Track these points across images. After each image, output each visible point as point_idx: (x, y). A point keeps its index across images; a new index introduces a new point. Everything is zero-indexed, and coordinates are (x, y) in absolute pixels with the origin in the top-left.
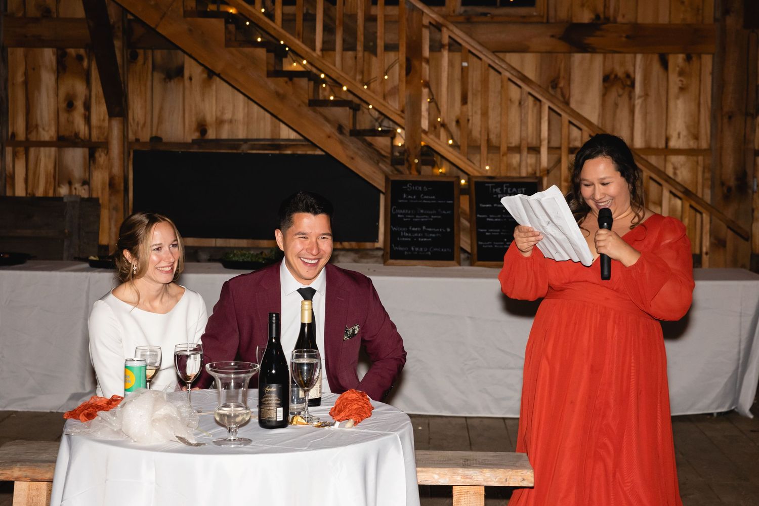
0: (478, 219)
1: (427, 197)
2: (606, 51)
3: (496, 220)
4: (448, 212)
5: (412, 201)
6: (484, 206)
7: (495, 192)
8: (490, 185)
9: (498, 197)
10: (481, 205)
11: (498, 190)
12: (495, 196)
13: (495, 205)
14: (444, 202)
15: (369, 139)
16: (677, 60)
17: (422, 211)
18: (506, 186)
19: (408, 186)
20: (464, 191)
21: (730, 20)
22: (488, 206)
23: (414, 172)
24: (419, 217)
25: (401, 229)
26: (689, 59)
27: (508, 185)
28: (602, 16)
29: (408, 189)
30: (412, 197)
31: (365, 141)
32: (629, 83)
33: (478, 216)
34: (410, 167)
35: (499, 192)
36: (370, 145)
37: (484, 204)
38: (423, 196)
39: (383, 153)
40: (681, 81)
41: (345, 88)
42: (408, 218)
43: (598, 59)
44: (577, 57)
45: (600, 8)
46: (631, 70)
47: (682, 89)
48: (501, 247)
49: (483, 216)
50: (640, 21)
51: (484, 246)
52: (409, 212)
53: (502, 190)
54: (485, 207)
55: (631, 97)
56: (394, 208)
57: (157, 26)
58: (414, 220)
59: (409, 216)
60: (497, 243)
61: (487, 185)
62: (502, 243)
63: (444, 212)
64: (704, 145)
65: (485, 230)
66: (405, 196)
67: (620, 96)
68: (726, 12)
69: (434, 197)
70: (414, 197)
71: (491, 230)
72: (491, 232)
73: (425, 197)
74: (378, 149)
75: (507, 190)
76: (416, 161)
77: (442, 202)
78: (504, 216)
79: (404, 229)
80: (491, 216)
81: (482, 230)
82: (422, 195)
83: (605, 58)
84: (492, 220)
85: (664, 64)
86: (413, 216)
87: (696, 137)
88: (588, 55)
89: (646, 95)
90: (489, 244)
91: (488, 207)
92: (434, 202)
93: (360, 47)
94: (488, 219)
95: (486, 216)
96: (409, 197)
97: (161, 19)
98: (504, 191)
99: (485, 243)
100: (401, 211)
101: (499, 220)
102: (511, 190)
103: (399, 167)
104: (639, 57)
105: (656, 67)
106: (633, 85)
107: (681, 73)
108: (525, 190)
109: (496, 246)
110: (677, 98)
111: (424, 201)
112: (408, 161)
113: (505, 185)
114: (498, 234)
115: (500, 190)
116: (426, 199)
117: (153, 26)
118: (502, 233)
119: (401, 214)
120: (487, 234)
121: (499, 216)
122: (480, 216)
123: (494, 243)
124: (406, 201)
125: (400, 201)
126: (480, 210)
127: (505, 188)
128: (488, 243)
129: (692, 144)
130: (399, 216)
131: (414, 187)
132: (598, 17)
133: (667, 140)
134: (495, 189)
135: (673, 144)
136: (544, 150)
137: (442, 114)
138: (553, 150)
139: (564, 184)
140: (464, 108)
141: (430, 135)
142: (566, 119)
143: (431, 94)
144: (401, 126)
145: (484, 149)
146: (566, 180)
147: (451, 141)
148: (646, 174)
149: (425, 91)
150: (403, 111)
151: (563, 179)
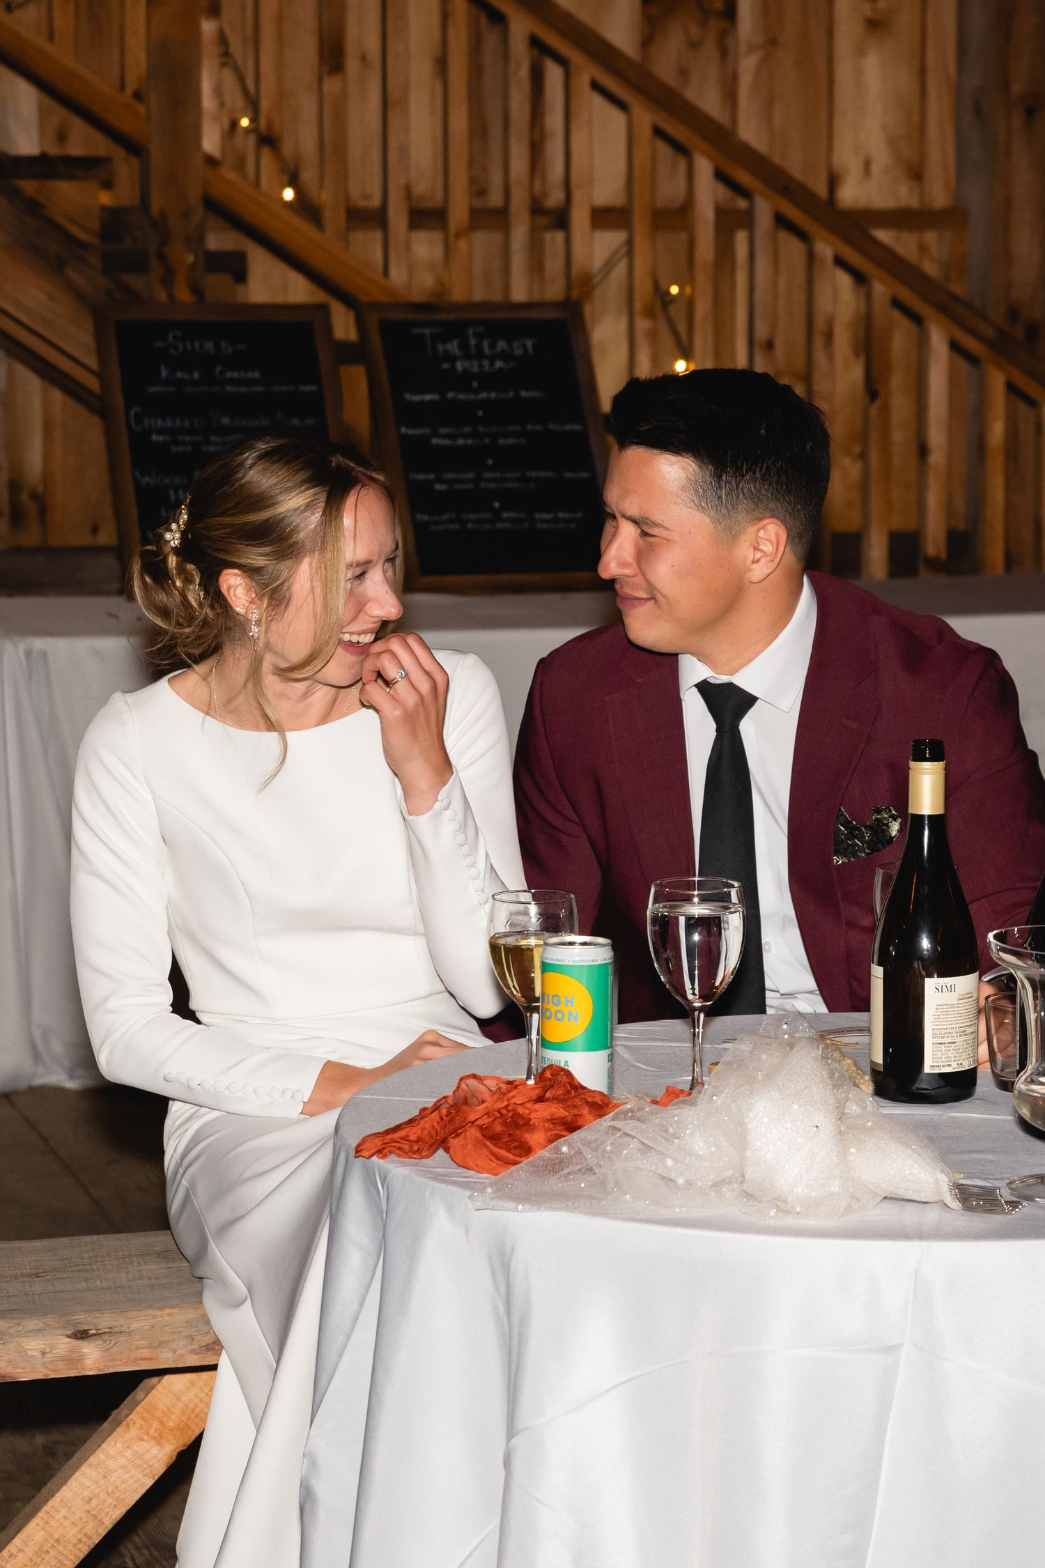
0: (404, 439)
1: (236, 375)
3: (460, 442)
4: (309, 422)
5: (189, 389)
6: (417, 398)
7: (445, 352)
8: (427, 331)
9: (454, 368)
10: (408, 396)
11: (453, 347)
12: (446, 366)
13: (450, 395)
14: (292, 388)
15: (28, 187)
17: (226, 421)
18: (476, 335)
19: (170, 337)
20: (348, 353)
22: (428, 397)
23: (184, 294)
24: (219, 439)
25: (167, 481)
27: (480, 329)
29: (173, 351)
30: (186, 376)
31: (16, 195)
32: (719, 5)
33: (403, 430)
34: (168, 279)
35: (457, 352)
36: (33, 207)
37: (416, 392)
38: (222, 372)
39: (76, 232)
42: (185, 443)
47: (874, 25)
48: (487, 526)
49: (419, 432)
51: (433, 528)
52: (187, 424)
53: (464, 346)
54: (421, 403)
55: (726, 49)
56: (136, 414)
58: (204, 449)
59: (187, 438)
60: (472, 516)
61: (416, 331)
62: (486, 516)
63: (296, 422)
64: (939, 194)
65: (432, 476)
66: (164, 373)
67: (694, 45)
69: (257, 375)
70: (196, 375)
71: (450, 476)
72: (449, 482)
73: (229, 375)
74: (61, 220)
75: (479, 347)
76: (190, 259)
77: (284, 389)
78: (481, 429)
79: (177, 480)
80: (443, 430)
81: (421, 477)
82: (218, 369)
84: (447, 442)
86: (200, 438)
87: (917, 173)
89: (771, 43)
90: (450, 521)
91: (431, 402)
92: (260, 389)
94: (435, 441)
95: (426, 431)
96: (179, 375)
98: (473, 350)
99: (437, 518)
100: (160, 422)
101: (470, 442)
102: (492, 346)
103: (132, 280)
108: (533, 346)
109: (470, 526)
110: (860, 51)
111: (229, 388)
112: (162, 257)
113: (471, 331)
114: (471, 486)
115: (460, 347)
116: (233, 382)
118: (483, 485)
119: (160, 431)
120: (438, 487)
121: (467, 430)
122: (411, 432)
123: (464, 516)
124: (171, 389)
125: (152, 390)
126: (409, 414)
127: (473, 342)
128: (445, 517)
129: (910, 194)
130: (155, 437)
131: (188, 344)
133: (834, 180)
134: (444, 342)
135: (851, 194)
136: (580, 217)
137: (265, 104)
138: (603, 217)
139: (642, 324)
140: (332, 85)
141: (229, 174)
142: (645, 117)
143: (222, 40)
144: (134, 148)
145: (398, 218)
146: (649, 313)
147: (288, 194)
148: (881, 289)
149: (208, 27)
150: (138, 96)
151: (638, 306)
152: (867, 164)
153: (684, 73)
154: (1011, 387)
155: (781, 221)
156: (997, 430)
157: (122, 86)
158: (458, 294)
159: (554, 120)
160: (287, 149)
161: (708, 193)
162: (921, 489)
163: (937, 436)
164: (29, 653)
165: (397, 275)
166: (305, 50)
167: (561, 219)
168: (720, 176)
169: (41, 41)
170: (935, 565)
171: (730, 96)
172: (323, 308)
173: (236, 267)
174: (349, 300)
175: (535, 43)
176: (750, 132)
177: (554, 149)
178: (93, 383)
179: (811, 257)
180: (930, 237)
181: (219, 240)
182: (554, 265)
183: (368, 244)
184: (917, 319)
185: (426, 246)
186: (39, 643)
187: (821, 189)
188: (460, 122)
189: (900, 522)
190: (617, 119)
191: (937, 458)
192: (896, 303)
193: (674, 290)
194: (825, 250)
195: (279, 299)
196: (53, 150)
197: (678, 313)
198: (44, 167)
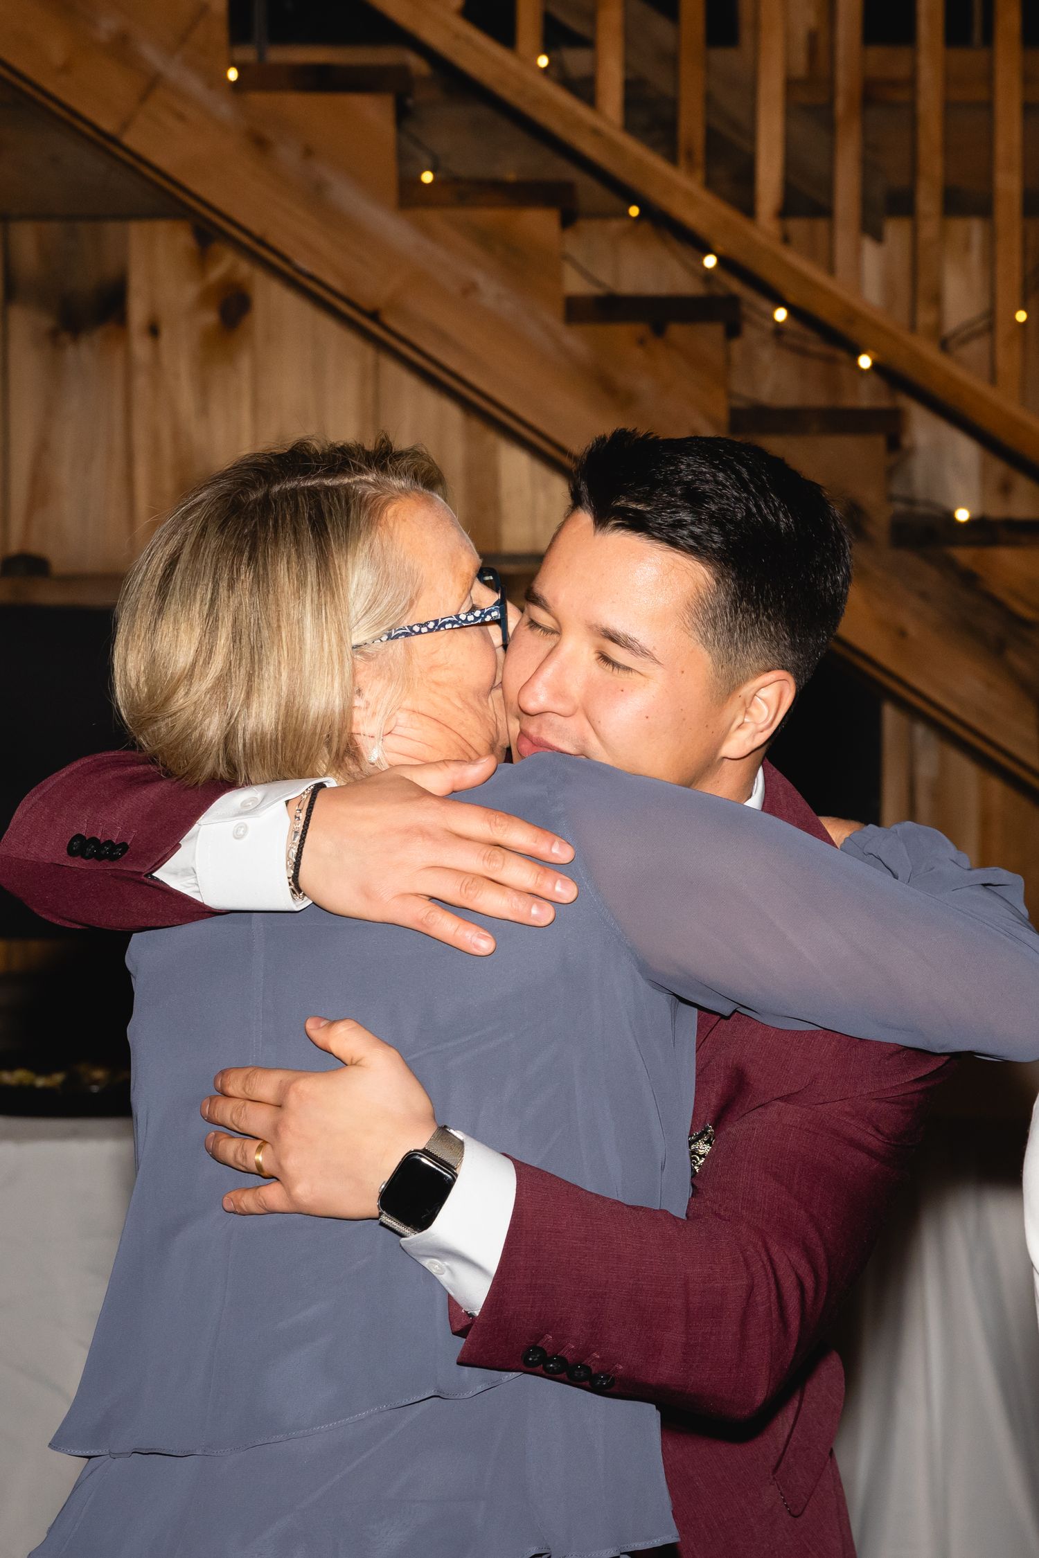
15: (963, 555)
36: (969, 579)
41: (865, 362)
57: (125, 126)
74: (1001, 594)
93: (928, 201)
97: (144, 98)
117: (108, 125)
169: (980, 385)
196: (997, 511)
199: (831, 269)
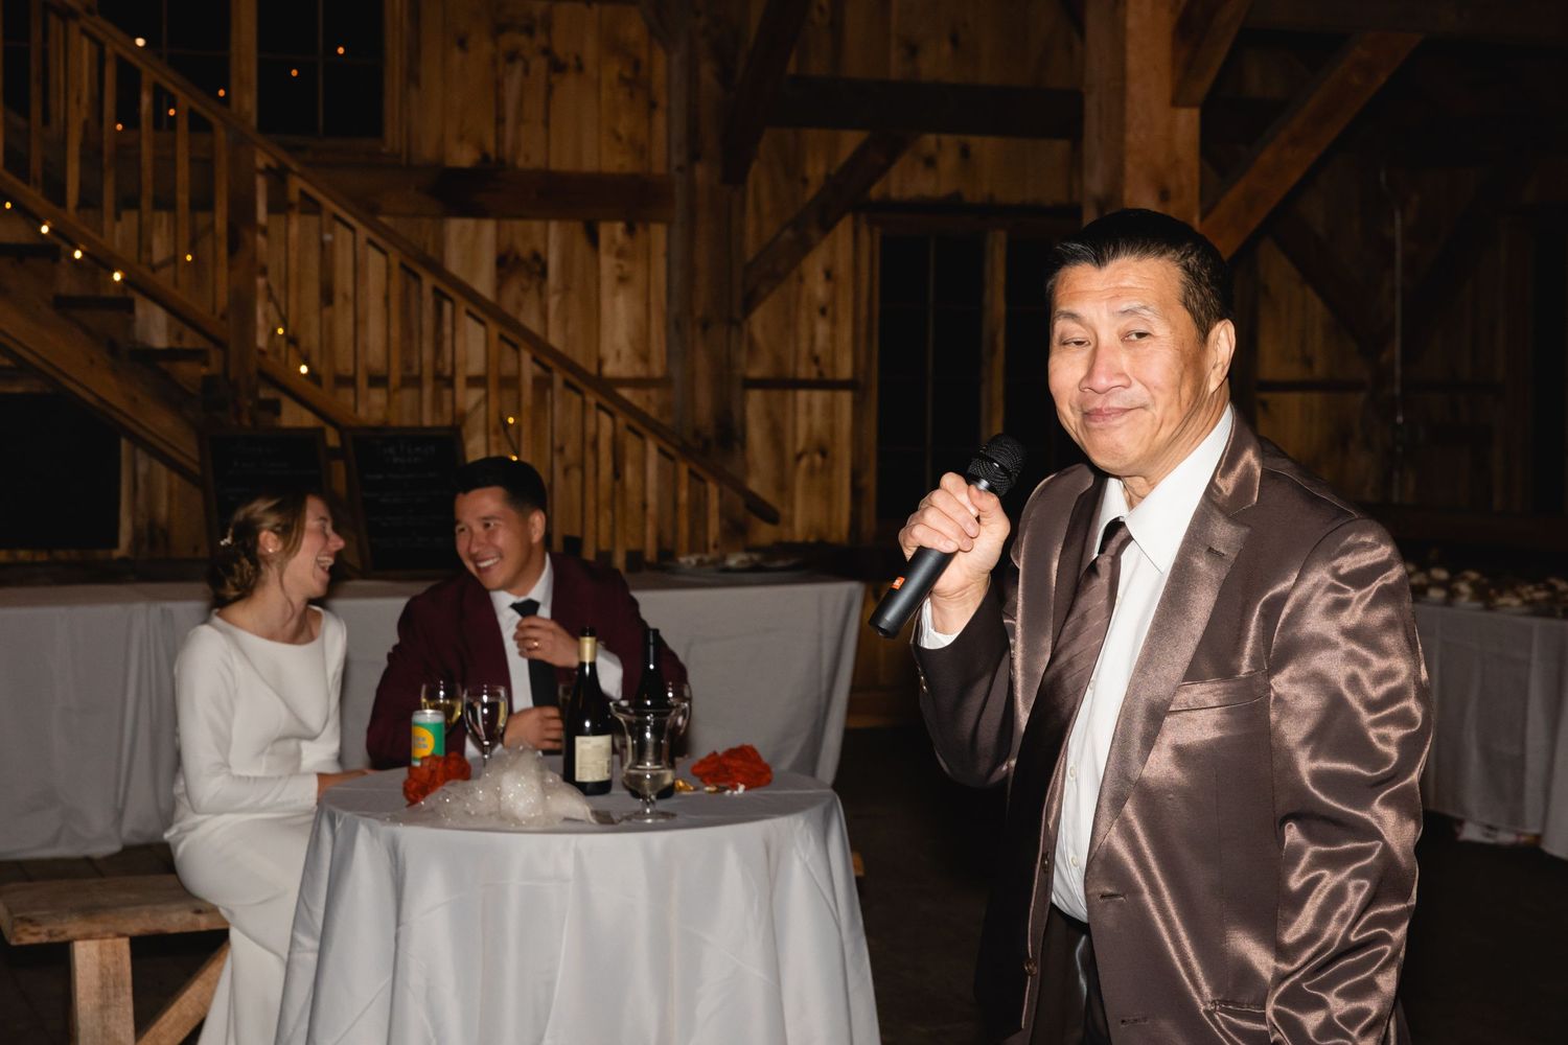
0: (364, 499)
1: (274, 465)
2: (499, 214)
3: (395, 501)
5: (250, 472)
6: (372, 477)
7: (387, 453)
8: (377, 442)
9: (392, 462)
10: (367, 476)
11: (391, 450)
12: (387, 460)
13: (390, 476)
14: (305, 472)
15: (164, 365)
16: (612, 232)
18: (404, 444)
19: (239, 445)
20: (334, 453)
21: (701, 172)
22: (378, 477)
23: (246, 422)
26: (630, 230)
27: (406, 441)
28: (493, 156)
29: (240, 452)
30: (248, 466)
31: (157, 370)
32: (538, 268)
33: (365, 495)
34: (238, 414)
35: (394, 453)
36: (165, 376)
37: (371, 474)
38: (267, 464)
39: (189, 389)
40: (620, 267)
43: (489, 227)
44: (455, 226)
45: (490, 146)
46: (540, 247)
47: (622, 280)
48: (409, 546)
49: (373, 495)
50: (554, 166)
51: (380, 546)
53: (397, 450)
54: (374, 480)
55: (541, 293)
56: (222, 485)
60: (401, 540)
61: (372, 442)
62: (409, 540)
64: (657, 370)
65: (380, 519)
66: (236, 464)
67: (524, 290)
68: (694, 156)
69: (286, 465)
70: (253, 465)
71: (390, 519)
72: (389, 522)
73: (271, 465)
74: (181, 383)
75: (405, 450)
76: (250, 403)
77: (300, 472)
78: (406, 494)
80: (386, 495)
81: (374, 519)
82: (265, 462)
83: (498, 228)
84: (388, 501)
85: (593, 238)
87: (645, 358)
88: (470, 223)
89: (566, 289)
90: (389, 543)
91: (379, 479)
92: (288, 472)
94: (382, 500)
95: (377, 495)
98: (402, 452)
99: (382, 541)
100: (234, 490)
101: (400, 501)
102: (413, 450)
103: (218, 414)
104: (554, 226)
105: (581, 244)
106: (544, 273)
107: (620, 254)
108: (435, 450)
109: (400, 546)
110: (614, 294)
111: (271, 472)
112: (235, 402)
113: (401, 442)
114: (401, 524)
115: (395, 450)
116: (273, 469)
118: (407, 524)
119: (234, 495)
120: (383, 524)
121: (399, 494)
122: (369, 496)
123: (397, 540)
124: (240, 472)
126: (367, 486)
127: (402, 448)
128: (387, 540)
129: (639, 370)
131: (249, 448)
132: (485, 157)
133: (600, 363)
134: (386, 448)
135: (611, 369)
136: (460, 382)
137: (291, 322)
138: (474, 382)
139: (493, 438)
140: (327, 312)
141: (271, 358)
142: (494, 330)
143: (268, 287)
144: (219, 344)
145: (362, 381)
146: (497, 432)
147: (304, 369)
148: (621, 421)
149: (261, 282)
150: (223, 317)
151: (491, 429)
152: (618, 354)
153: (519, 305)
154: (691, 473)
155: (568, 385)
156: (684, 495)
157: (214, 312)
158: (395, 422)
159: (447, 330)
160: (303, 344)
161: (529, 370)
162: (644, 526)
163: (652, 499)
164: (163, 611)
165: (362, 412)
166: (312, 292)
167: (450, 382)
168: (535, 359)
169: (170, 287)
170: (651, 567)
171: (544, 316)
172: (321, 431)
173: (274, 408)
174: (335, 425)
175: (436, 290)
176: (555, 340)
177: (447, 344)
178: (196, 469)
179: (584, 403)
180: (653, 393)
181: (265, 393)
182: (447, 407)
183: (346, 396)
184: (640, 435)
185: (378, 397)
186: (168, 605)
187: (593, 370)
188: (395, 333)
189: (633, 545)
190: (480, 330)
191: (652, 510)
192: (630, 428)
193: (511, 420)
194: (591, 399)
195: (299, 425)
196: (176, 345)
197: (512, 432)
198: (171, 354)
199: (101, 235)
